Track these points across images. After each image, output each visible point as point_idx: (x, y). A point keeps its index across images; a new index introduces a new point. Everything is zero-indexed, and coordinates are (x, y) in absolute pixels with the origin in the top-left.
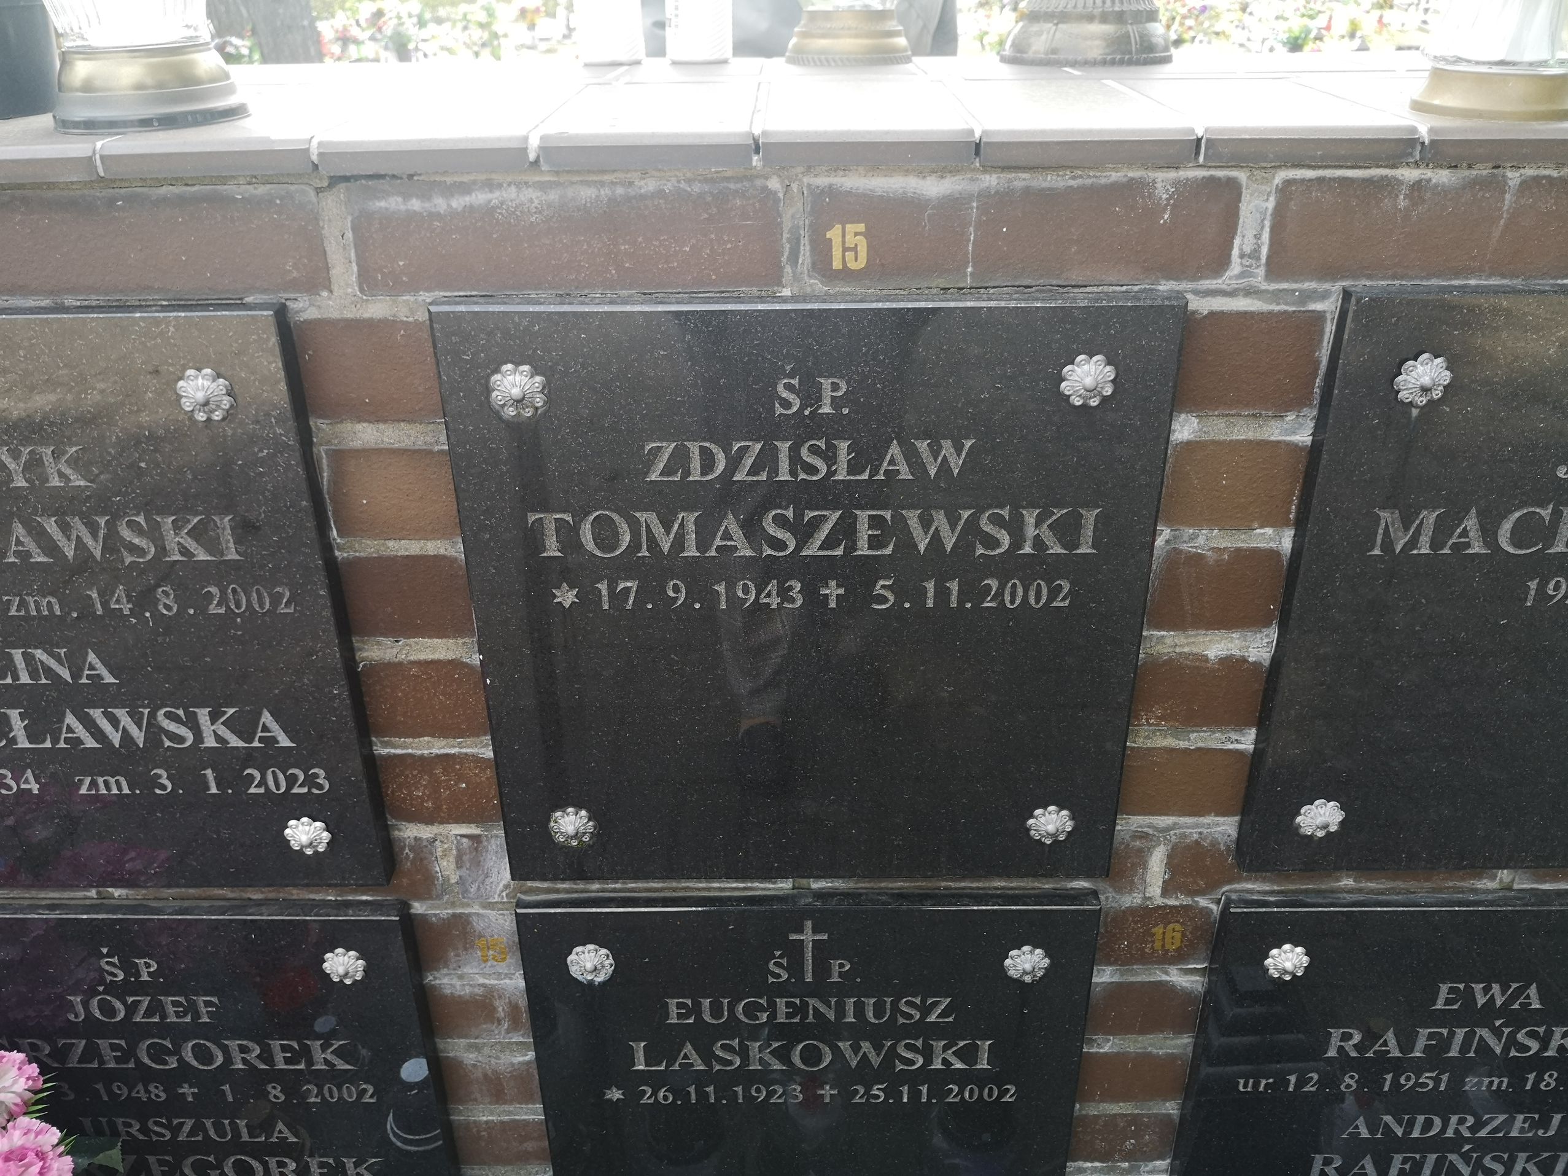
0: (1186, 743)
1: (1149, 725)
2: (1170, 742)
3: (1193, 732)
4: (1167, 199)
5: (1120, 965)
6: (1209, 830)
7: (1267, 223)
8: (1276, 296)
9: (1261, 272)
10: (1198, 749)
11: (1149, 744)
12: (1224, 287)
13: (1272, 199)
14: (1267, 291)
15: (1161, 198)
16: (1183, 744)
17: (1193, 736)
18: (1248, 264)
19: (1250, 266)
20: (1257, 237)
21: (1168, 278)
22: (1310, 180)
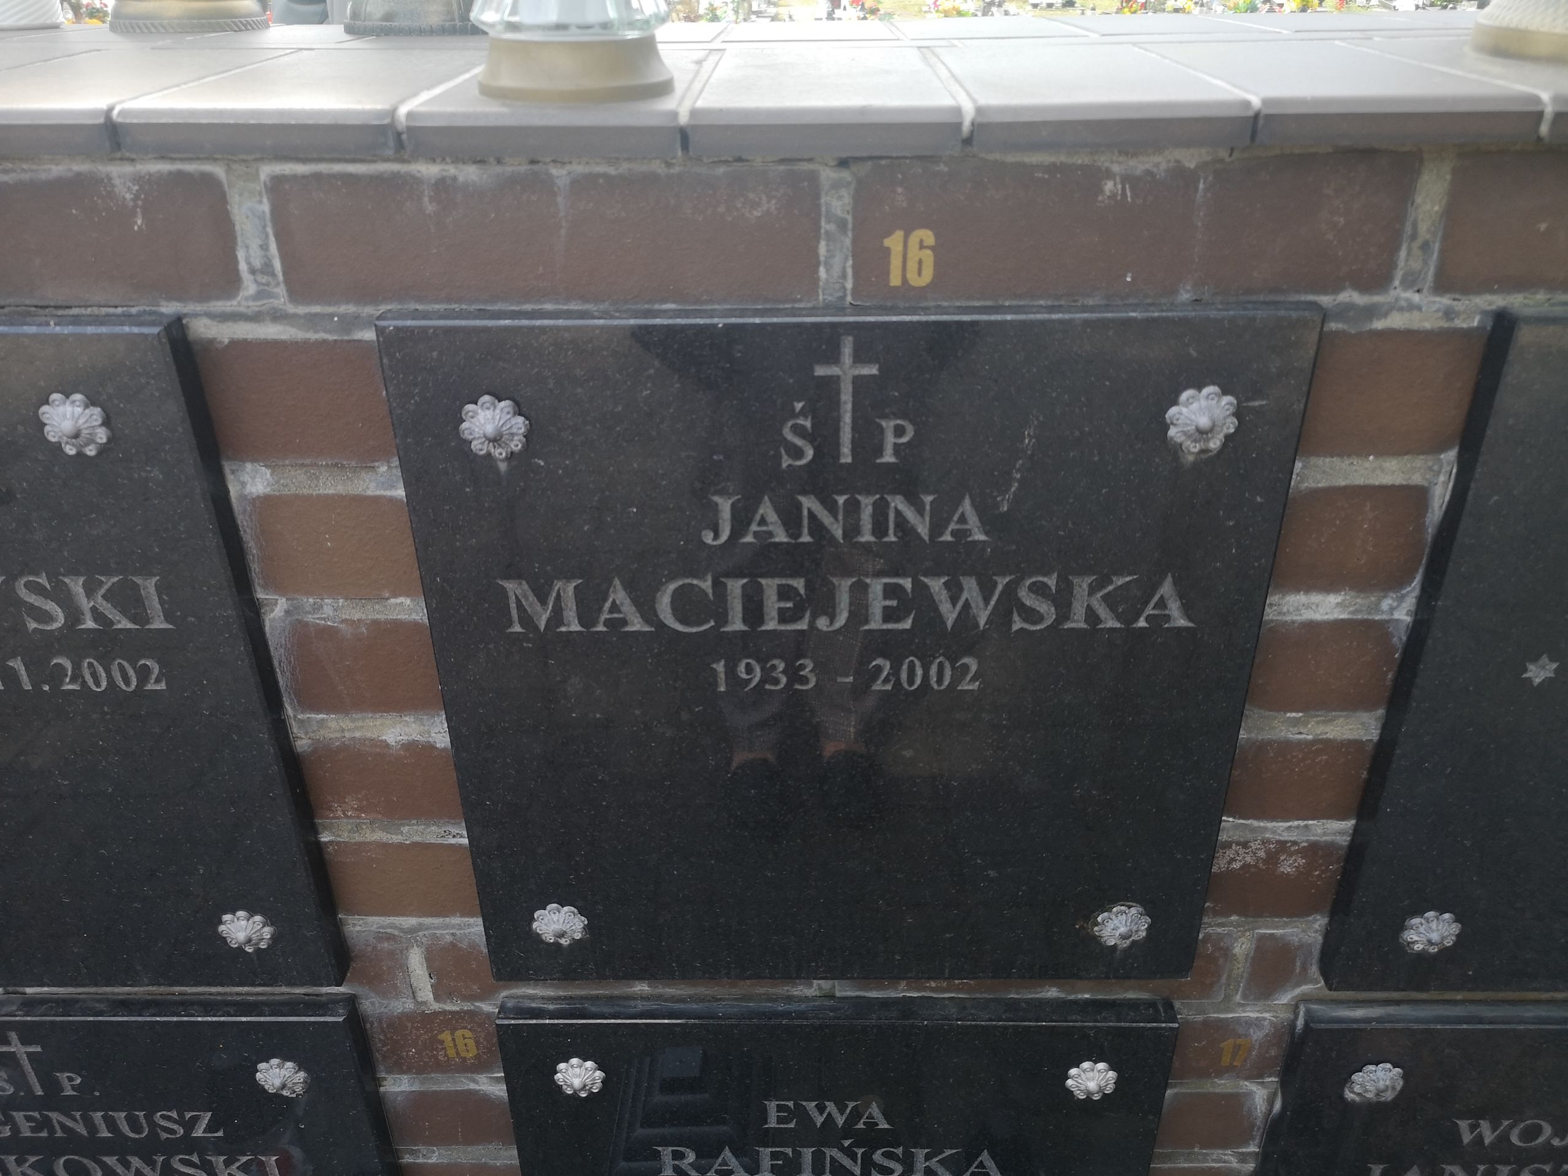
0: (400, 837)
1: (347, 817)
2: (379, 836)
3: (403, 825)
4: (132, 199)
5: (415, 1073)
6: (462, 932)
7: (270, 230)
8: (312, 321)
9: (281, 290)
10: (415, 844)
11: (357, 838)
12: (242, 309)
13: (265, 200)
14: (295, 316)
15: (124, 199)
16: (396, 839)
17: (405, 829)
18: (264, 281)
19: (268, 284)
20: (264, 247)
21: (169, 299)
22: (304, 177)
